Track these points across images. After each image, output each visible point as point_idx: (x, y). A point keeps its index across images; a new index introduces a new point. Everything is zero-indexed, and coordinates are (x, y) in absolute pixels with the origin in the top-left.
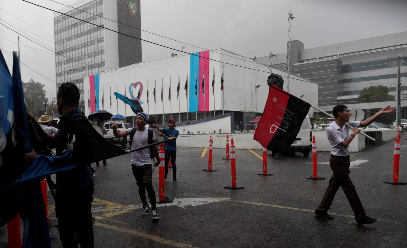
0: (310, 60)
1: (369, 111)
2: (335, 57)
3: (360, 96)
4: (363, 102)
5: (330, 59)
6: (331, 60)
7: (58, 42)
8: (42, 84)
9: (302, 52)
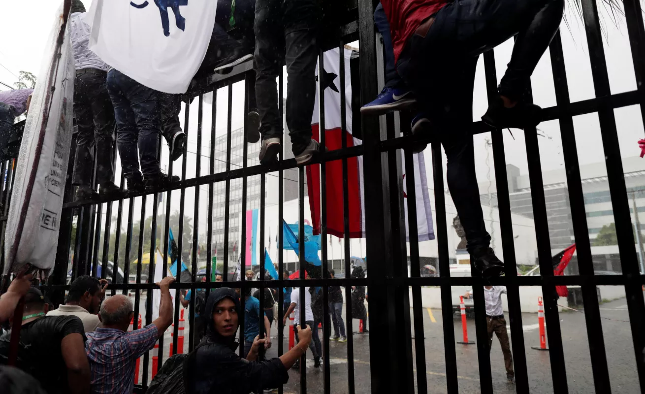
0: (524, 190)
1: (609, 257)
2: (561, 184)
3: (599, 236)
4: (603, 244)
5: (557, 187)
6: (556, 190)
7: (219, 166)
8: (189, 218)
9: (518, 178)
